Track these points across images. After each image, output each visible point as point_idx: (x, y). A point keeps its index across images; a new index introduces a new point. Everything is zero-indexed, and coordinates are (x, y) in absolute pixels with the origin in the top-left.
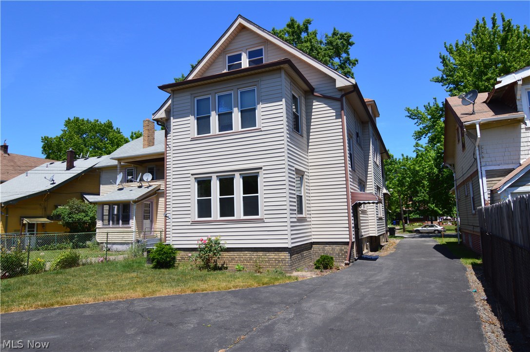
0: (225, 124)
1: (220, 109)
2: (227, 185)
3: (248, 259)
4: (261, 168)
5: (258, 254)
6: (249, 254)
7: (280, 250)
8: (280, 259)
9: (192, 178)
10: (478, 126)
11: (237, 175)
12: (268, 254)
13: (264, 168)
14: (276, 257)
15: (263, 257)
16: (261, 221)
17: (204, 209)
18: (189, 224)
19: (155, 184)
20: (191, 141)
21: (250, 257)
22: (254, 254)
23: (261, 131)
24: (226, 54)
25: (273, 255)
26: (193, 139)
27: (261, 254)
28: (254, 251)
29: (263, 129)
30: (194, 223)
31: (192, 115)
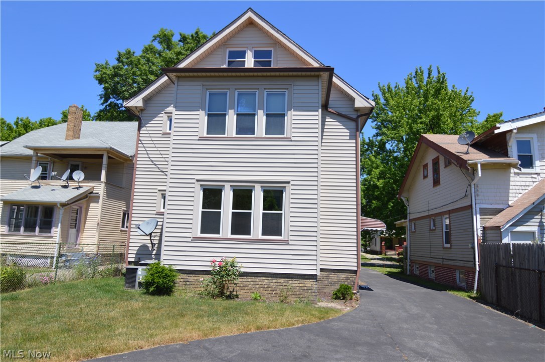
0: (246, 126)
1: (239, 108)
2: (243, 198)
3: (266, 286)
4: (288, 183)
5: (279, 281)
6: (267, 281)
7: (306, 277)
8: (305, 288)
9: (198, 185)
10: (479, 166)
11: (258, 187)
12: (291, 282)
13: (292, 183)
14: (300, 285)
15: (284, 284)
16: (286, 242)
17: (210, 224)
18: (189, 240)
19: (87, 186)
20: (199, 140)
21: (268, 284)
22: (274, 281)
23: (291, 141)
24: (227, 48)
25: (297, 282)
26: (201, 139)
27: (282, 281)
28: (274, 277)
29: (293, 139)
30: (196, 239)
31: (202, 110)
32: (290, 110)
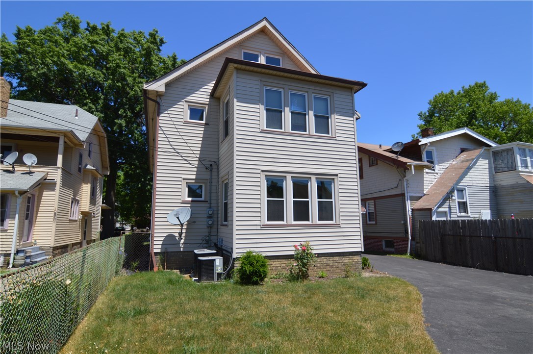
0: (299, 125)
1: (292, 107)
2: (301, 189)
3: (325, 265)
4: (336, 175)
5: (335, 259)
6: (326, 260)
7: (354, 254)
8: (354, 263)
9: (263, 175)
11: (313, 178)
12: (343, 259)
13: (339, 175)
14: (350, 261)
15: (339, 261)
16: (338, 226)
17: (275, 212)
18: (259, 227)
20: (261, 132)
21: (327, 262)
22: (331, 260)
23: (336, 140)
24: (242, 49)
25: (347, 259)
26: (263, 132)
27: (337, 258)
28: (331, 256)
29: (337, 138)
30: (265, 227)
31: (261, 104)
32: (334, 114)
